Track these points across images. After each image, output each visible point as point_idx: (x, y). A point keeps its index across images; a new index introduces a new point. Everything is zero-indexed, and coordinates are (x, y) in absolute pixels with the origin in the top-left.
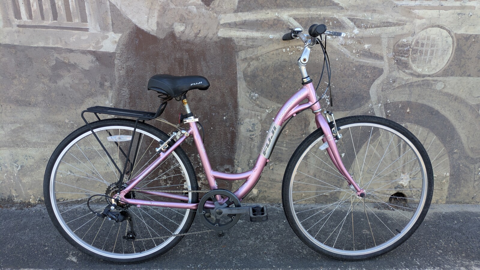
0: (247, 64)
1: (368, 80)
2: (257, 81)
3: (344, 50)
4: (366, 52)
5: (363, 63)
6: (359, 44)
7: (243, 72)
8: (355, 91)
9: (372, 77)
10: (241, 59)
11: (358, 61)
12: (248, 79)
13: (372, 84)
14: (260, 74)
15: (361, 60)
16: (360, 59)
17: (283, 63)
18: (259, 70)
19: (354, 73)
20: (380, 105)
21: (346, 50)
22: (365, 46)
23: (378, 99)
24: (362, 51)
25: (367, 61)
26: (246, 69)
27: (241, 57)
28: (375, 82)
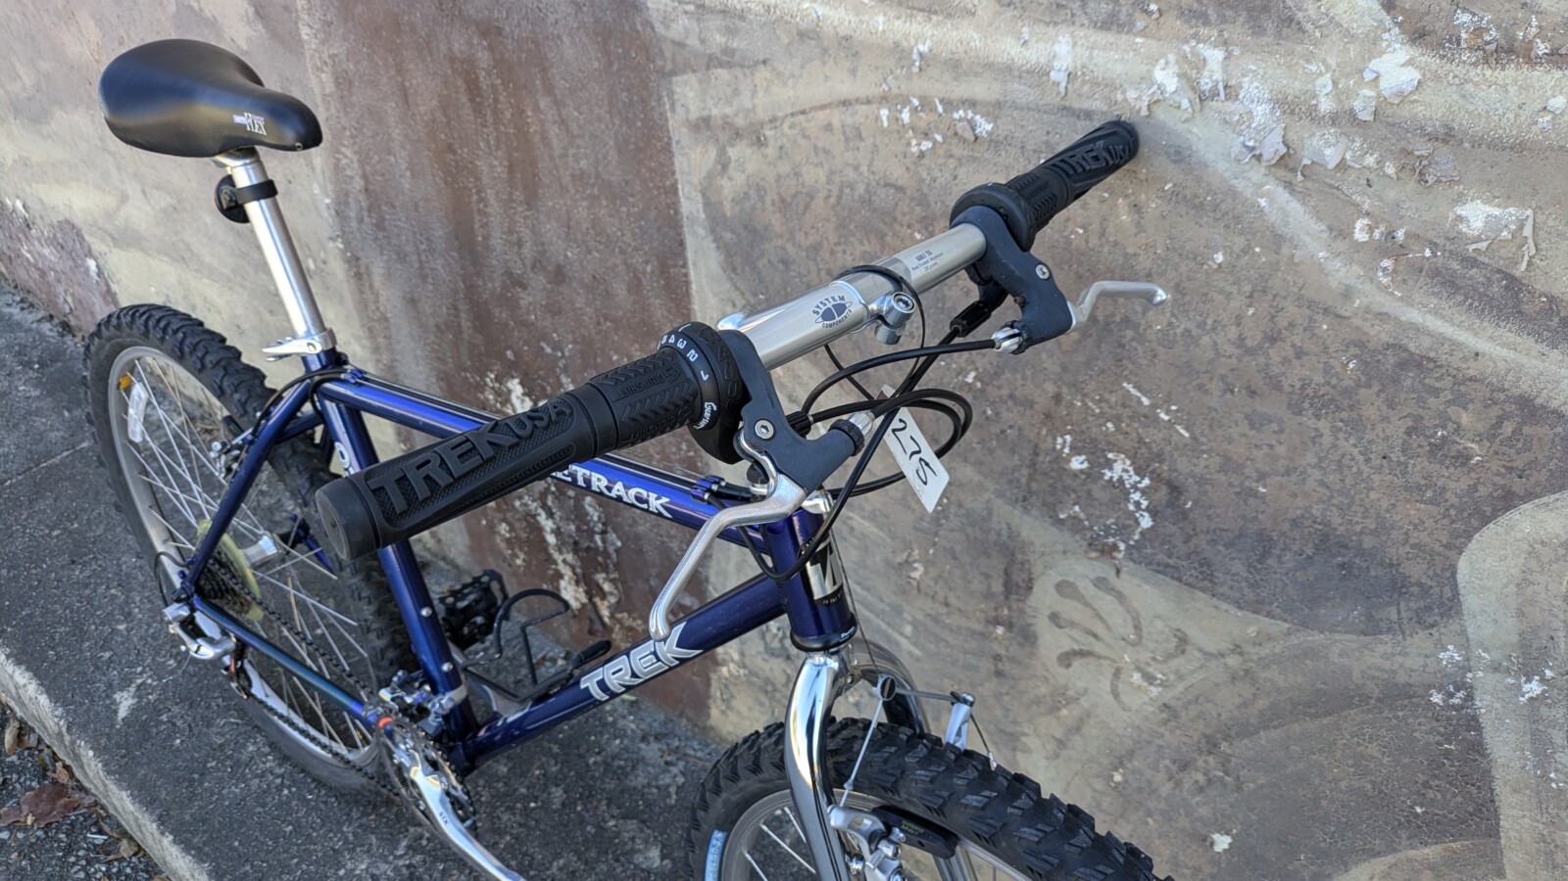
0: (713, 153)
1: (1456, 484)
2: (765, 261)
3: (1276, 202)
4: (1470, 262)
5: (1426, 342)
6: (1412, 185)
7: (704, 194)
8: (1336, 521)
9: (1495, 465)
10: (687, 120)
11: (1383, 316)
12: (728, 236)
13: (1485, 521)
14: (776, 221)
15: (1413, 315)
16: (1407, 300)
17: (882, 192)
18: (768, 200)
19: (1347, 392)
20: (1534, 688)
21: (1295, 207)
22: (1460, 211)
23: (1524, 645)
24: (1434, 246)
25: (1463, 336)
26: (710, 176)
27: (688, 111)
28: (1514, 515)
